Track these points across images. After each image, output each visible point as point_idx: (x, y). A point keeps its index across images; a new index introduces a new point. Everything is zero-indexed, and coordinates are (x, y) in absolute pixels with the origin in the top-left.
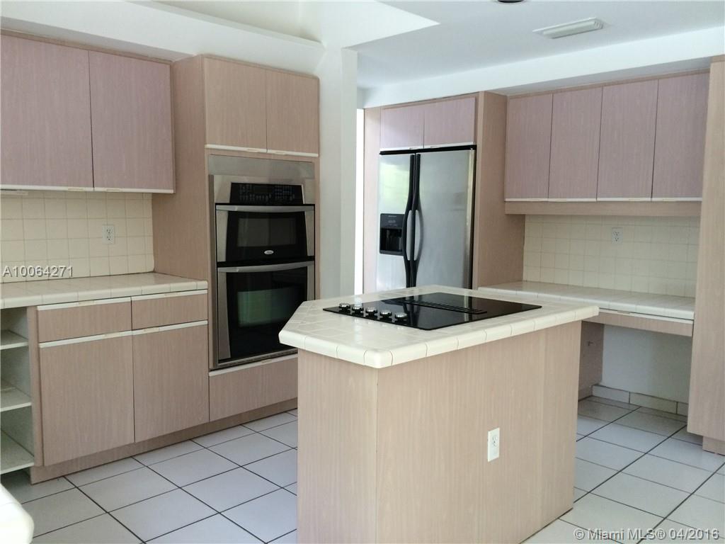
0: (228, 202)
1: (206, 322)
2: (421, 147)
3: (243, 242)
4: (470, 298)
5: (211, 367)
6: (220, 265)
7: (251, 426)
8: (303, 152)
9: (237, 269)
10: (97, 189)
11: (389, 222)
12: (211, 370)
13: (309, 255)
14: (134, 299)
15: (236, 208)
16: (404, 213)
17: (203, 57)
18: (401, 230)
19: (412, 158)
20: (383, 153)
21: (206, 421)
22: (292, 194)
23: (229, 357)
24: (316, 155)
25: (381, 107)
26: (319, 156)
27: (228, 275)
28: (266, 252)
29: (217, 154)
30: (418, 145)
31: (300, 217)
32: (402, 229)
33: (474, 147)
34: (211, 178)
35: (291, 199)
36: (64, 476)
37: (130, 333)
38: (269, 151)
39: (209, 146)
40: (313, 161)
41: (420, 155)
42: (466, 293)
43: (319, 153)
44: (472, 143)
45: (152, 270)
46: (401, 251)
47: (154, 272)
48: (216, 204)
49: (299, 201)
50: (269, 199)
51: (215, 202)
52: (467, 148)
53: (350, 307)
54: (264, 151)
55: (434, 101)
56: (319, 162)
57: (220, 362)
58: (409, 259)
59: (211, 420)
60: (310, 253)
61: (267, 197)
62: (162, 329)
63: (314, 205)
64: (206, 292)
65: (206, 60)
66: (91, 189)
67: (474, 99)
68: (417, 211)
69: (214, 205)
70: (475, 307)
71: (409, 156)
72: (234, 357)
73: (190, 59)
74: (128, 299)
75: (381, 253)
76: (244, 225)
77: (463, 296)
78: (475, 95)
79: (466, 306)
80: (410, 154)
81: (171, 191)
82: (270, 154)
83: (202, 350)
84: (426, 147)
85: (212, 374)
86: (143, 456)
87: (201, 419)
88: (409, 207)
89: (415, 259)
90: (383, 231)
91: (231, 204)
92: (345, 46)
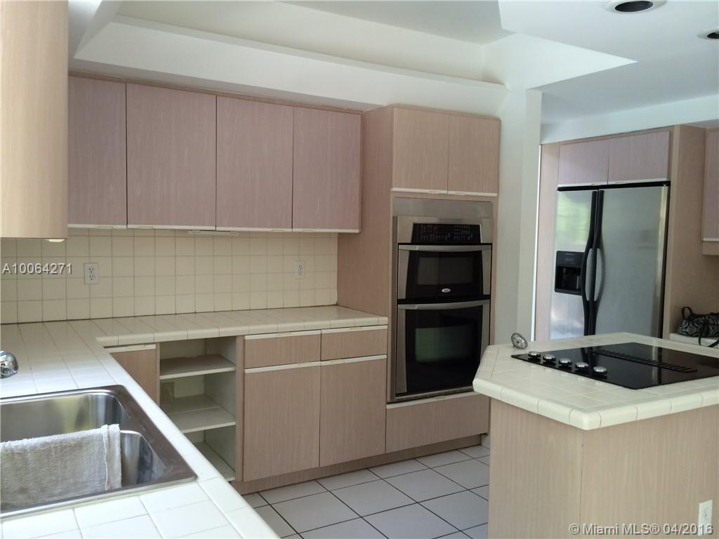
0: (409, 241)
1: (385, 357)
2: (605, 183)
3: (422, 280)
4: (660, 349)
5: (389, 400)
6: (400, 302)
7: (422, 460)
8: (483, 192)
9: (416, 307)
10: (295, 230)
11: (567, 260)
12: (389, 403)
13: (485, 293)
14: (324, 332)
15: (417, 248)
16: (584, 251)
17: (392, 107)
18: (579, 269)
19: (594, 194)
20: (561, 189)
21: (382, 452)
22: (471, 233)
23: (406, 391)
24: (496, 195)
25: (560, 142)
26: (498, 195)
27: (407, 311)
28: (443, 290)
29: (401, 196)
30: (601, 181)
31: (477, 257)
32: (582, 267)
33: (668, 183)
34: (395, 219)
35: (469, 238)
36: (258, 492)
37: (318, 363)
38: (450, 192)
39: (394, 189)
40: (492, 201)
41: (603, 191)
42: (655, 342)
43: (498, 192)
44: (664, 179)
45: (335, 303)
46: (579, 290)
47: (337, 305)
48: (399, 244)
49: (476, 240)
50: (448, 239)
51: (398, 242)
52: (660, 184)
53: (540, 356)
54: (445, 192)
55: (621, 135)
56: (498, 202)
57: (396, 396)
58: (588, 299)
59: (387, 452)
60: (486, 292)
61: (446, 237)
62: (347, 361)
63: (491, 244)
64: (386, 327)
65: (396, 110)
66: (290, 230)
67: (668, 133)
68: (598, 250)
69: (397, 244)
70: (665, 360)
71: (590, 192)
72: (410, 391)
73: (380, 109)
74: (319, 332)
75: (556, 291)
76: (423, 263)
77: (650, 347)
78: (670, 130)
79: (654, 357)
80: (592, 191)
81: (357, 231)
82: (450, 195)
83: (382, 383)
84: (610, 183)
85: (389, 407)
86: (325, 480)
87: (378, 450)
88: (590, 245)
89: (595, 299)
90: (559, 269)
91: (413, 243)
92: (529, 87)
